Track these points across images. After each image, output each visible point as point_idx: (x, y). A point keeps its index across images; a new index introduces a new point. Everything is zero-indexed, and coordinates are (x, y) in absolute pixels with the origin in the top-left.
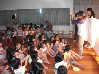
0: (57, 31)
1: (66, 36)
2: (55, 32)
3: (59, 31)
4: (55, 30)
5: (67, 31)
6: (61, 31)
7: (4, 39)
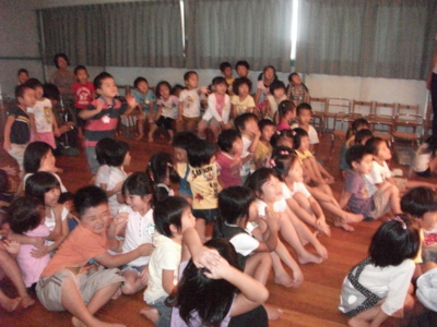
0: (370, 104)
1: (411, 129)
2: (356, 106)
3: (378, 105)
4: (358, 100)
5: (417, 108)
6: (385, 105)
7: (127, 125)
